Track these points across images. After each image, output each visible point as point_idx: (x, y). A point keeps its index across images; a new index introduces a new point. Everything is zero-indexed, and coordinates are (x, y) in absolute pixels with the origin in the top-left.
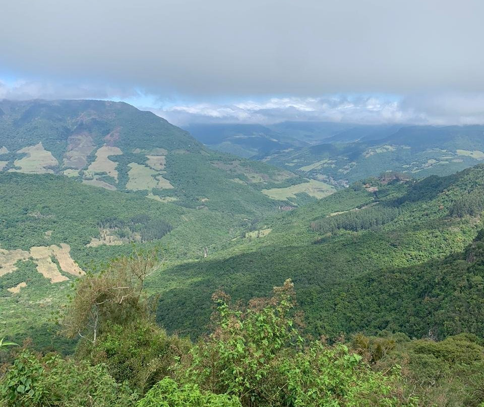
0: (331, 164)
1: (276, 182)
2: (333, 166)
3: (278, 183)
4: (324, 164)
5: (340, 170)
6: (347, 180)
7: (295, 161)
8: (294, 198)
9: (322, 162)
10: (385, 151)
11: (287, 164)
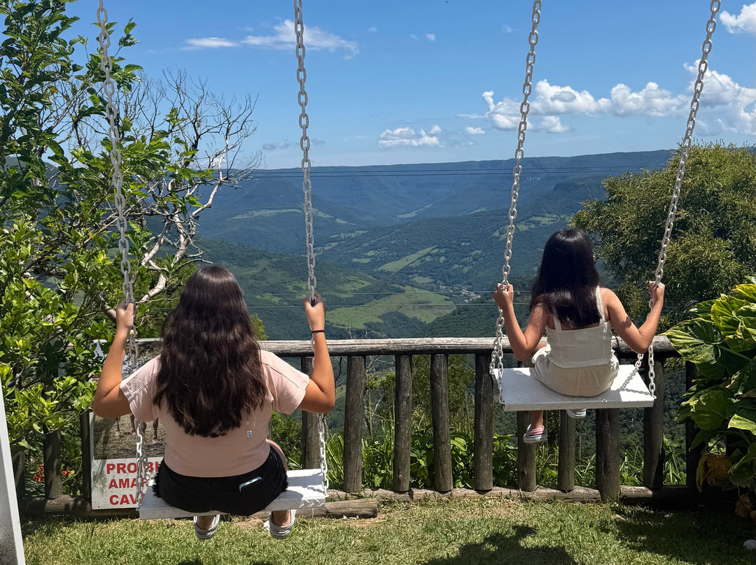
0: (439, 255)
1: (343, 296)
2: (442, 259)
3: (346, 296)
4: (426, 256)
5: (456, 266)
6: (470, 284)
7: (371, 253)
8: (379, 323)
9: (422, 252)
10: (533, 226)
11: (355, 260)
